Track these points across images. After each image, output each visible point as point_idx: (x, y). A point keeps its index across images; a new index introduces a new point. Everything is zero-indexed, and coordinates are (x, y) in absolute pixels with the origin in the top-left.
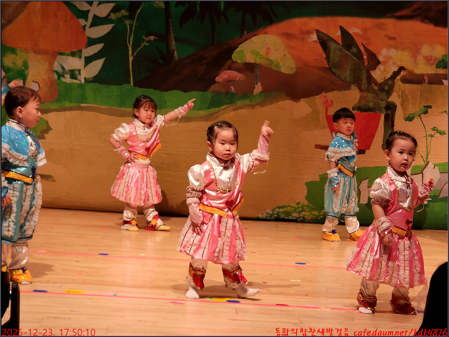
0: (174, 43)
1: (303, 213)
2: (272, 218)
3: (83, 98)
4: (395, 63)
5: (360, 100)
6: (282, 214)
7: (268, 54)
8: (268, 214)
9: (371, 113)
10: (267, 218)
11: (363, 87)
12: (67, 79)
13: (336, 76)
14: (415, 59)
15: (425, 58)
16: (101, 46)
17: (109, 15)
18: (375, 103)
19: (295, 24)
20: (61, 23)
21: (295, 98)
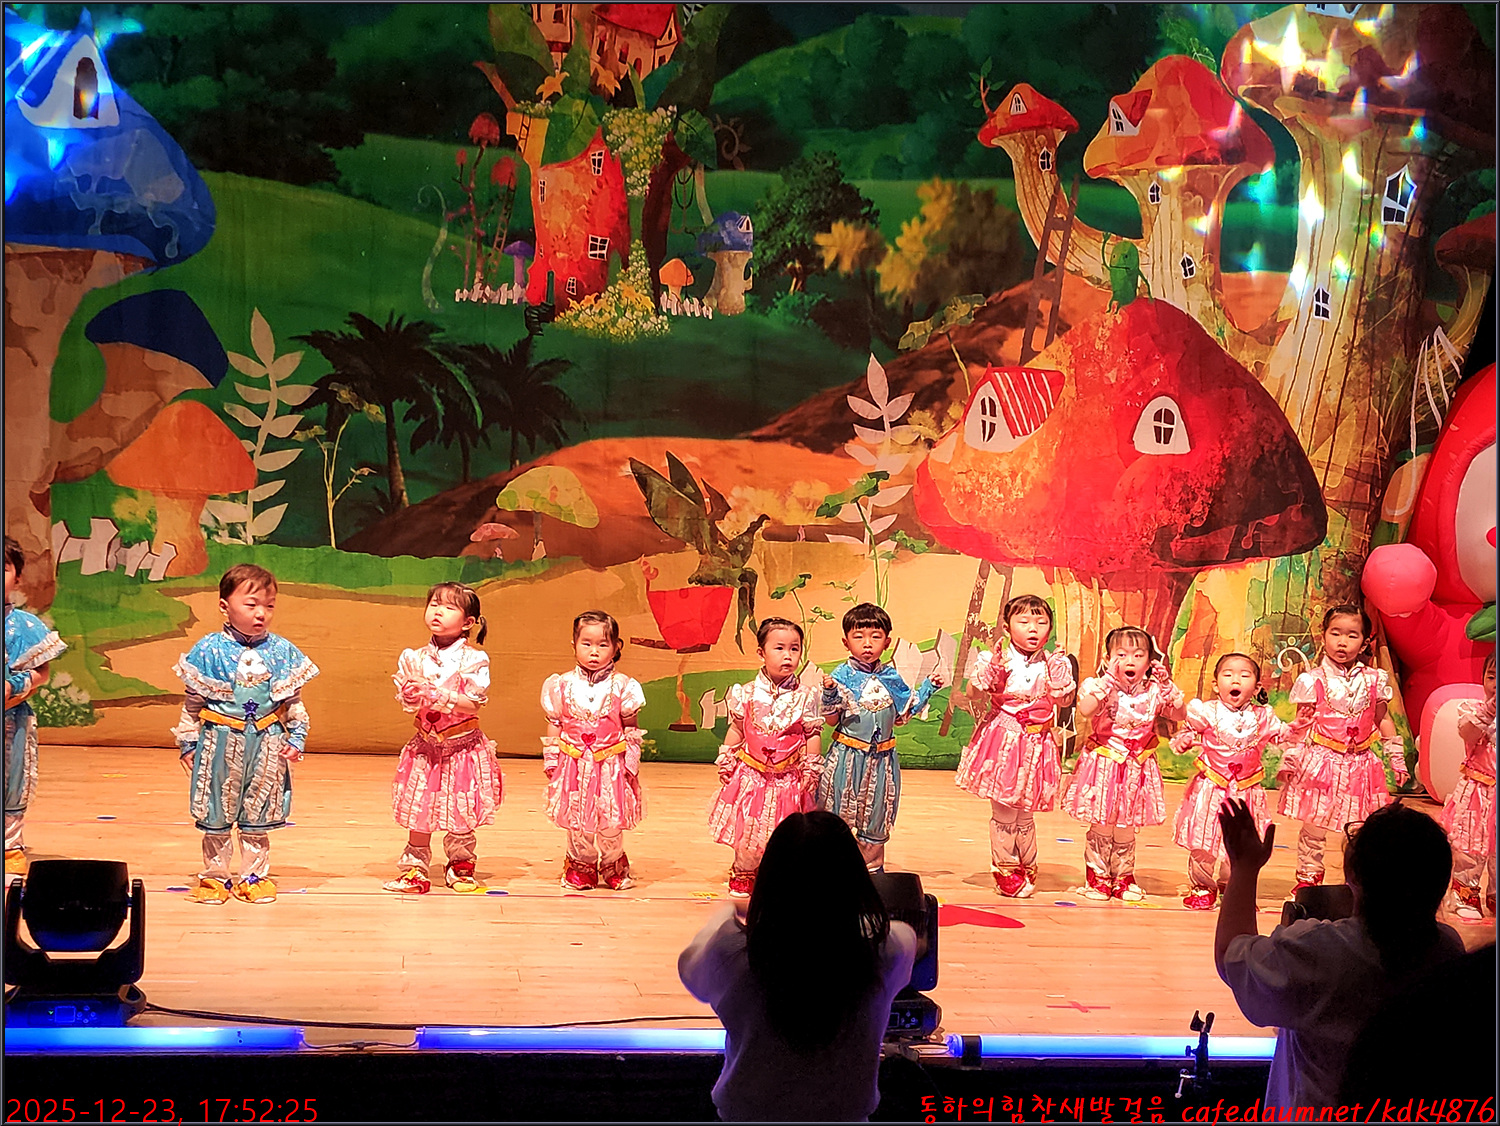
0: (402, 478)
4: (753, 510)
5: (700, 567)
7: (554, 496)
9: (718, 586)
11: (704, 546)
12: (224, 538)
13: (662, 530)
14: (784, 503)
15: (800, 501)
16: (281, 484)
17: (293, 434)
18: (724, 571)
19: (596, 449)
20: (213, 447)
21: (598, 564)
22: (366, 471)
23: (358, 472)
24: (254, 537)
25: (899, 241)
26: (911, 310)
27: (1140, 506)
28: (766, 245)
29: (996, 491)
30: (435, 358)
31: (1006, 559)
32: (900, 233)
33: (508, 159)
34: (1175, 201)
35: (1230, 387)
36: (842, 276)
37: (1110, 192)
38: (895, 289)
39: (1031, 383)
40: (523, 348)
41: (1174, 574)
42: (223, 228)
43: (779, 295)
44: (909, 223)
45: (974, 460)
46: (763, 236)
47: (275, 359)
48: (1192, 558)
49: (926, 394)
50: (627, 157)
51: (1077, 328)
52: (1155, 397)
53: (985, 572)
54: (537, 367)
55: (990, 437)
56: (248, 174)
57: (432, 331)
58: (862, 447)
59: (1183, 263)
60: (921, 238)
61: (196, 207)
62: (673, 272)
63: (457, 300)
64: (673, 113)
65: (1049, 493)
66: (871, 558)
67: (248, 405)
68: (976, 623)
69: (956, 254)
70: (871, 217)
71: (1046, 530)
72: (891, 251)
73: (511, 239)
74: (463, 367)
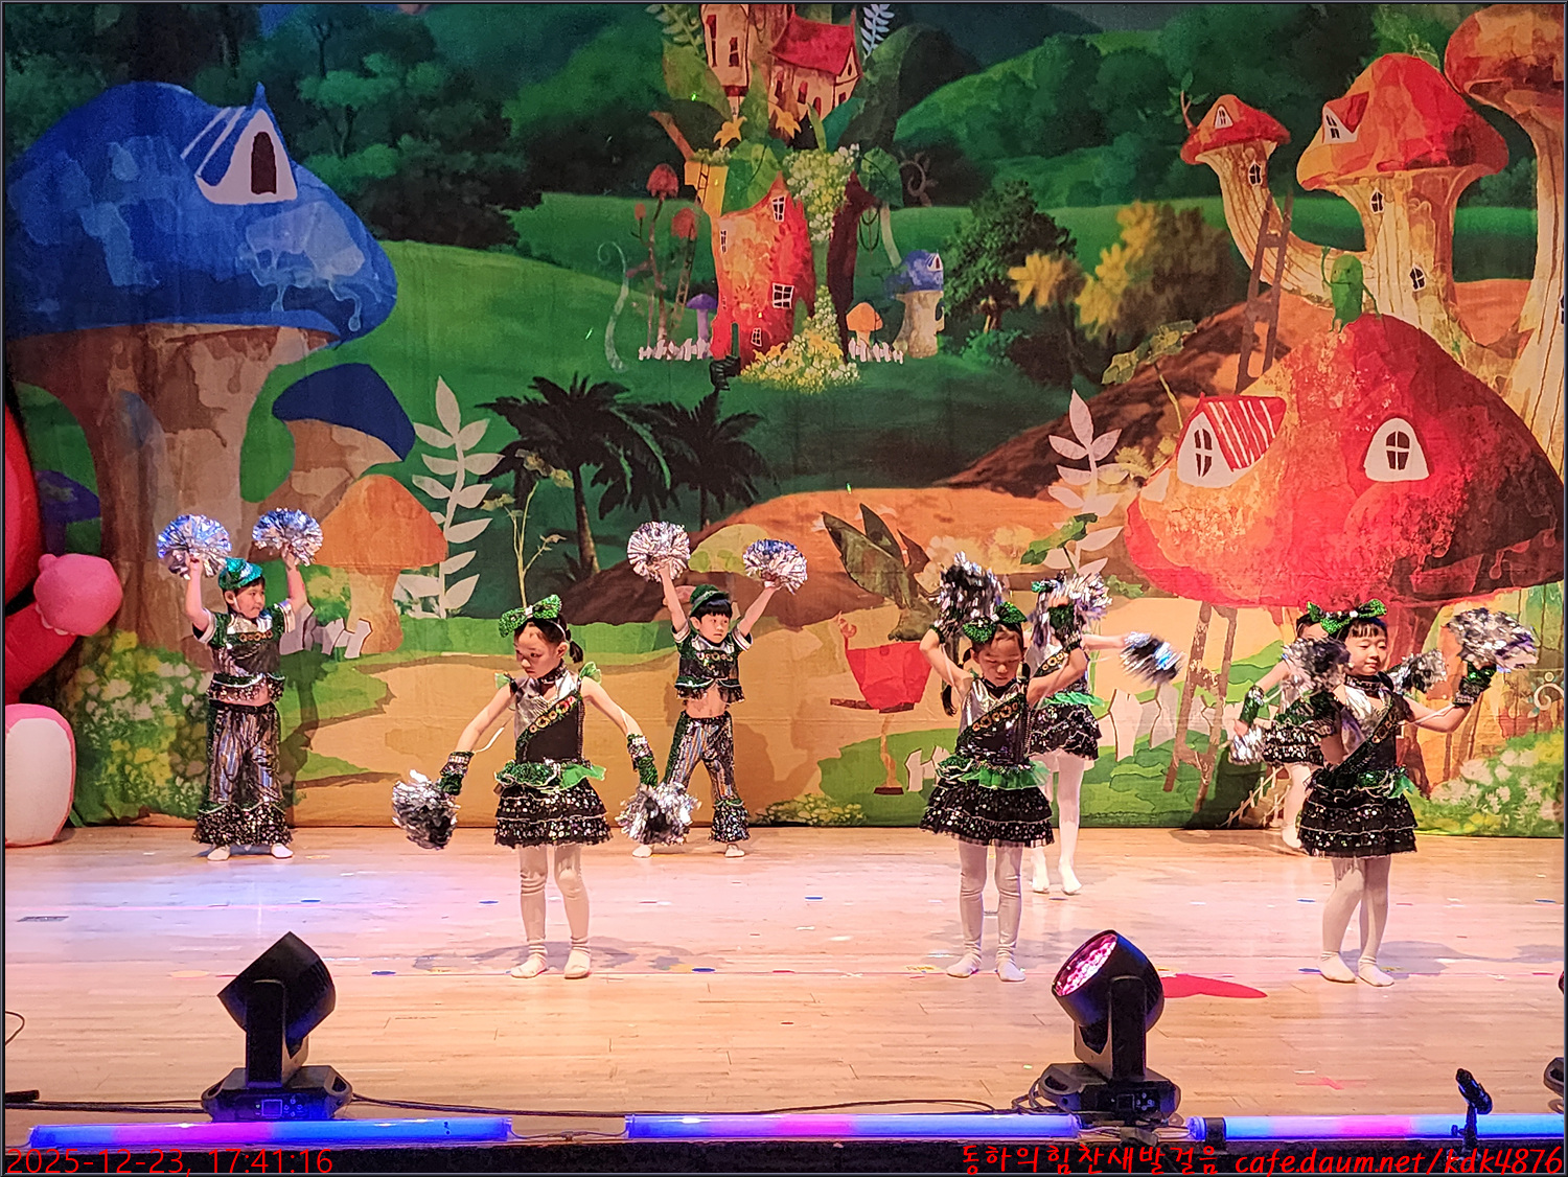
0: (592, 545)
1: (817, 811)
2: (767, 821)
3: (446, 643)
5: (899, 622)
6: (783, 815)
8: (759, 816)
11: (904, 600)
12: (417, 613)
13: (858, 585)
14: (986, 550)
15: (1003, 548)
16: (471, 555)
17: (482, 503)
19: (788, 505)
20: (403, 521)
21: (795, 625)
22: (556, 538)
23: (547, 540)
24: (447, 610)
25: (1099, 270)
26: (1114, 339)
27: (1375, 537)
28: (957, 283)
29: (1216, 527)
30: (620, 419)
31: (1229, 601)
32: (1100, 261)
33: (688, 210)
34: (1400, 210)
35: (1470, 406)
36: (1039, 311)
37: (1328, 203)
38: (1096, 322)
39: (1249, 412)
40: (710, 403)
41: (1415, 609)
42: (404, 298)
43: (972, 334)
44: (1109, 251)
45: (1189, 497)
46: (956, 273)
47: (462, 427)
48: (1436, 592)
49: (1134, 429)
50: (809, 200)
51: (1297, 351)
52: (1387, 419)
53: (1206, 615)
54: (723, 424)
55: (1206, 471)
56: (428, 242)
57: (617, 392)
58: (1068, 489)
59: (1412, 275)
60: (1122, 265)
61: (377, 277)
62: (862, 317)
63: (641, 358)
64: (855, 151)
65: (1273, 528)
67: (436, 476)
68: (1199, 670)
69: (1161, 280)
70: (1068, 246)
71: (1271, 568)
72: (1090, 280)
73: (693, 293)
74: (650, 428)
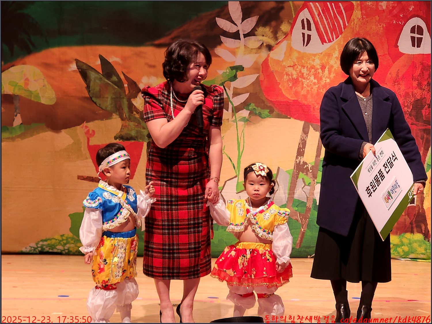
1: (68, 245)
2: (36, 251)
5: (121, 129)
6: (47, 247)
7: (26, 84)
8: (31, 247)
9: (133, 141)
10: (31, 252)
11: (124, 115)
13: (97, 105)
18: (137, 132)
19: (54, 54)
29: (312, 78)
39: (333, 9)
45: (298, 58)
49: (266, 16)
52: (411, 17)
53: (306, 130)
55: (306, 46)
58: (227, 50)
66: (233, 121)
68: (301, 163)
